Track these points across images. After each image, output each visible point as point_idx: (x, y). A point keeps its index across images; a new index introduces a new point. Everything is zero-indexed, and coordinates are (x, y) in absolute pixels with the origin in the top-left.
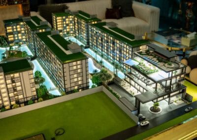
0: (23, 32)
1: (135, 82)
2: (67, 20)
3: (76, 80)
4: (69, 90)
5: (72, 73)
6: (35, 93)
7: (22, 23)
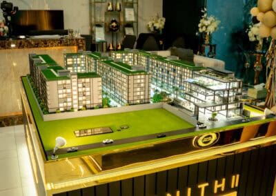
0: (83, 65)
1: (195, 98)
2: (126, 57)
3: (138, 94)
4: (132, 102)
5: (136, 86)
6: (101, 101)
7: (82, 56)
